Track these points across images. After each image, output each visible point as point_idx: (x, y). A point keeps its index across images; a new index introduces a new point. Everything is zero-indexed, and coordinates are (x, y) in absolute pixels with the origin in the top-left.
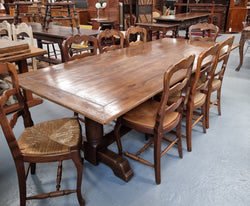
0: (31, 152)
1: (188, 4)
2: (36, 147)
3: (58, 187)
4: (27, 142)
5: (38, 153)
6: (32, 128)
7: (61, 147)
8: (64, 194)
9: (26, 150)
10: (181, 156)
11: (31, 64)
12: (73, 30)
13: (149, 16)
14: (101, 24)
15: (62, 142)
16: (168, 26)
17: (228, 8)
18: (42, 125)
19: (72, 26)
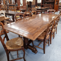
0: (10, 48)
1: (43, 5)
2: (11, 47)
3: (18, 57)
4: (8, 45)
5: (12, 49)
6: (9, 41)
7: (19, 46)
8: (20, 59)
9: (9, 48)
10: (49, 46)
11: (5, 22)
12: (15, 12)
13: (34, 8)
14: (22, 10)
15: (19, 45)
16: (40, 10)
17: (54, 5)
18: (12, 40)
19: (15, 11)
